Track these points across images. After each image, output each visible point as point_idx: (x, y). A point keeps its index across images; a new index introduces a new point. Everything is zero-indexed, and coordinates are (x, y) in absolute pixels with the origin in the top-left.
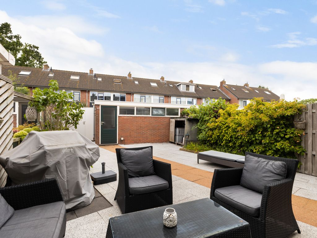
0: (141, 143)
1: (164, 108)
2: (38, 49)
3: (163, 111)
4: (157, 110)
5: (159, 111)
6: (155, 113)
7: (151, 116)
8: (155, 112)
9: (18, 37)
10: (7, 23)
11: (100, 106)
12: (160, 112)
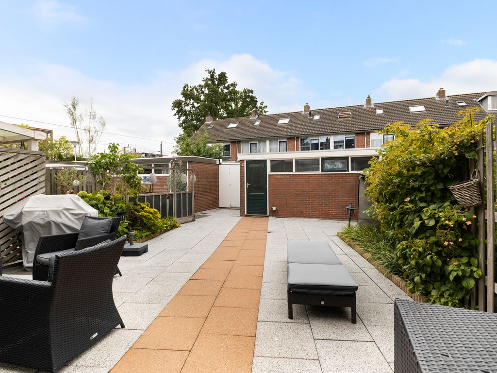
0: (305, 217)
1: (346, 158)
2: (252, 93)
3: (343, 163)
4: (332, 162)
5: (335, 163)
6: (329, 168)
7: (320, 172)
8: (328, 166)
9: (235, 84)
10: (222, 73)
11: (245, 162)
12: (339, 165)
